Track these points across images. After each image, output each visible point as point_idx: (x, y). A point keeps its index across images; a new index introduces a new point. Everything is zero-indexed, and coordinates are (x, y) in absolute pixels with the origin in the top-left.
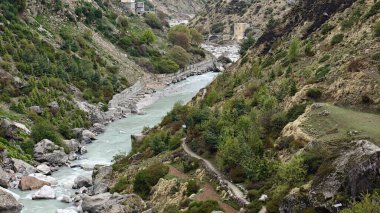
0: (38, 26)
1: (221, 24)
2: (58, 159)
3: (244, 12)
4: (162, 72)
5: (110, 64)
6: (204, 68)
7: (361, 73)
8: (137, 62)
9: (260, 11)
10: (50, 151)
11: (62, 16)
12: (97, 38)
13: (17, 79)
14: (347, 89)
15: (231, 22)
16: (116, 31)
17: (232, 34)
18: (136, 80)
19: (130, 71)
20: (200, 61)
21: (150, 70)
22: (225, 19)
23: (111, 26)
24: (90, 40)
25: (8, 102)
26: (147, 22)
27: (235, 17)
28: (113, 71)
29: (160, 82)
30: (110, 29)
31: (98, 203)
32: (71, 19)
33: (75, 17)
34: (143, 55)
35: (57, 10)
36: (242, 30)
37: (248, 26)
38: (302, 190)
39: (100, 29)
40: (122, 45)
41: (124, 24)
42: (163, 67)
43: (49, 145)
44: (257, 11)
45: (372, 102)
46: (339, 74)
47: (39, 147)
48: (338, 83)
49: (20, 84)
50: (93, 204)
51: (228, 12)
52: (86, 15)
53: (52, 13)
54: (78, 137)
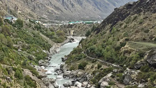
0: (27, 31)
1: (66, 31)
2: (45, 65)
3: (72, 27)
4: (58, 43)
5: (46, 41)
6: (67, 41)
7: (140, 33)
8: (52, 40)
9: (77, 27)
10: (43, 63)
11: (31, 28)
12: (41, 34)
13: (27, 45)
14: (137, 37)
15: (69, 30)
16: (45, 32)
17: (70, 33)
18: (53, 45)
19: (51, 43)
20: (66, 40)
21: (56, 42)
22: (67, 29)
23: (44, 31)
24: (39, 35)
25: (26, 51)
26: (50, 30)
27: (70, 29)
28: (47, 42)
29: (58, 45)
30: (44, 32)
31: (68, 73)
32: (34, 29)
33: (34, 28)
34: (53, 38)
35: (30, 27)
36: (73, 32)
37: (74, 31)
38: (141, 61)
39: (41, 32)
40: (47, 36)
41: (46, 30)
42: (59, 41)
43: (42, 61)
44: (76, 27)
45: (146, 40)
46: (133, 34)
47: (40, 62)
48: (134, 36)
49: (28, 46)
50: (67, 74)
51: (68, 28)
52: (37, 28)
53: (29, 27)
54: (47, 59)
